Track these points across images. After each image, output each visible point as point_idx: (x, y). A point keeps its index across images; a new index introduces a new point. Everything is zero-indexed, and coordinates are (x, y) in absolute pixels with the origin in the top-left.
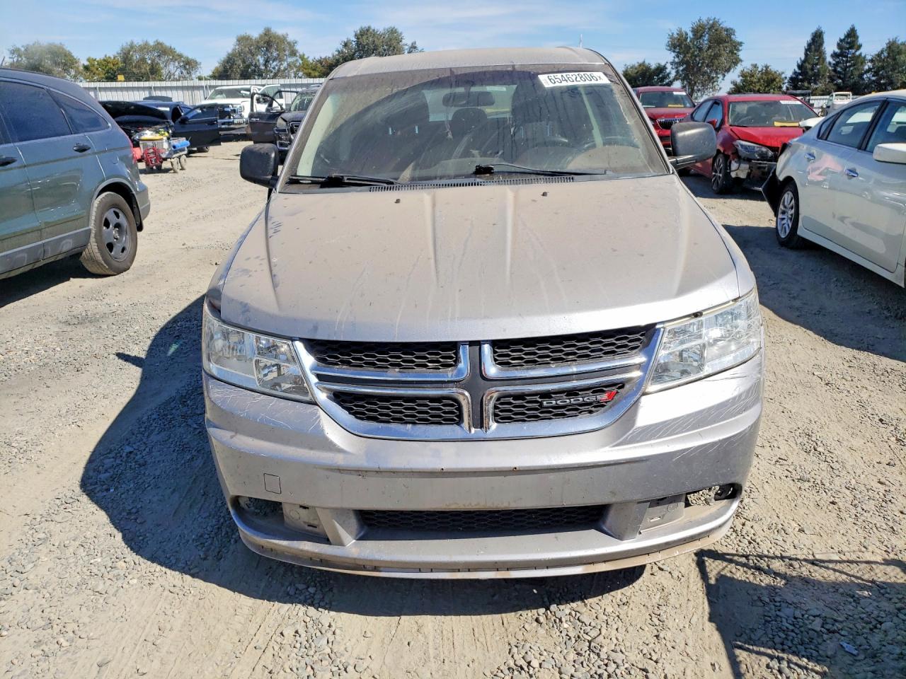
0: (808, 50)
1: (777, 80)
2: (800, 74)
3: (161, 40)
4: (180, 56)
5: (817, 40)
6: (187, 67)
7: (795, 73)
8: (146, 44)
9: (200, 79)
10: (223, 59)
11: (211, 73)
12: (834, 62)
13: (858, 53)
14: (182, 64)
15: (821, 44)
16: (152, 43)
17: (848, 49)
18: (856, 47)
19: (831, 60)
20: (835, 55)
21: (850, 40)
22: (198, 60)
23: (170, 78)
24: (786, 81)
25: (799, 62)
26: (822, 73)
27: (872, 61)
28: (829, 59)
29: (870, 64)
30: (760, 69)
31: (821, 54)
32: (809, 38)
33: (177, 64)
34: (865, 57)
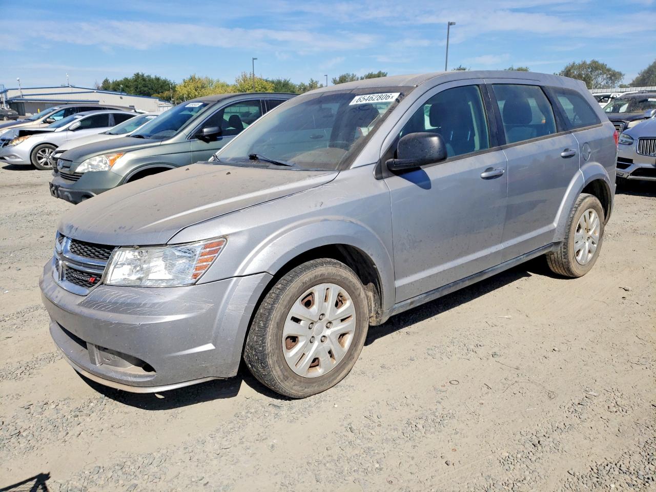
3: (596, 59)
4: (609, 70)
6: (613, 78)
8: (584, 63)
9: (621, 86)
10: (643, 71)
11: (631, 82)
14: (609, 76)
16: (588, 62)
22: (623, 73)
23: (596, 87)
33: (605, 76)
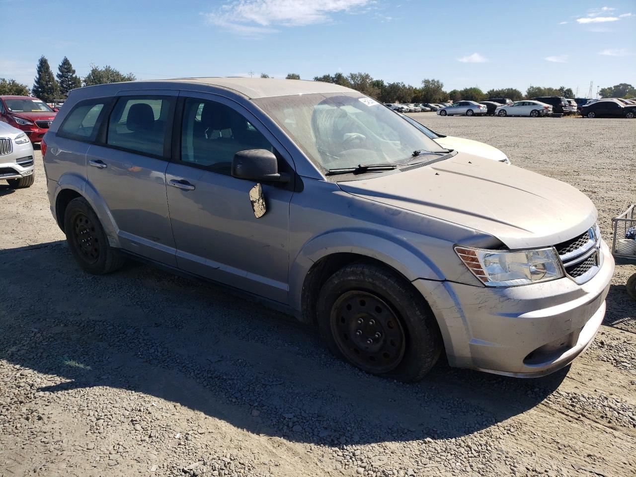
0: (39, 71)
1: (24, 91)
2: (39, 87)
5: (43, 66)
7: (35, 86)
12: (60, 81)
13: (74, 76)
15: (48, 68)
17: (67, 72)
18: (72, 71)
19: (58, 80)
20: (59, 76)
21: (66, 67)
24: (30, 92)
25: (36, 79)
26: (55, 88)
27: (85, 81)
28: (56, 78)
29: (84, 83)
30: (8, 83)
31: (50, 75)
32: (38, 63)
34: (79, 79)
